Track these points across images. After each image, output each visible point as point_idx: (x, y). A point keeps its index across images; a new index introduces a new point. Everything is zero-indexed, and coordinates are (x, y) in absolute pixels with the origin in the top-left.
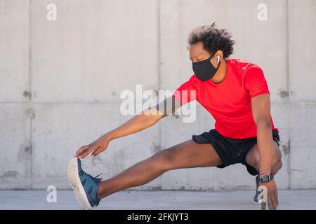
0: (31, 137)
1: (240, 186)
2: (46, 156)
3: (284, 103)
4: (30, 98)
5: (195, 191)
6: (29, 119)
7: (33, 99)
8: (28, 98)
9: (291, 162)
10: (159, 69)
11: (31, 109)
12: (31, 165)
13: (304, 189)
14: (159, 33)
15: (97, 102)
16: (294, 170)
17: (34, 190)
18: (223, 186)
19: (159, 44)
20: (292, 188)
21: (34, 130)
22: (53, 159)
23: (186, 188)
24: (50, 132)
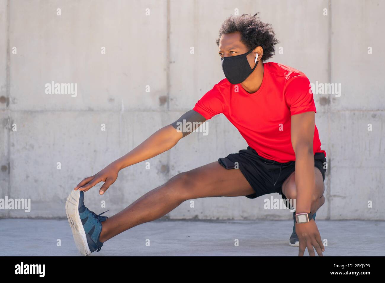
0: (9, 153)
1: (267, 216)
2: (27, 177)
3: (324, 113)
4: (8, 105)
5: (211, 221)
6: (6, 131)
7: (12, 106)
8: (5, 104)
9: (332, 186)
10: (168, 69)
11: (9, 118)
12: (9, 188)
13: (347, 220)
14: (169, 24)
15: (91, 110)
16: (335, 196)
17: (12, 218)
18: (245, 215)
19: (168, 37)
20: (331, 218)
21: (13, 145)
22: (36, 181)
23: (200, 218)
24: (32, 147)
